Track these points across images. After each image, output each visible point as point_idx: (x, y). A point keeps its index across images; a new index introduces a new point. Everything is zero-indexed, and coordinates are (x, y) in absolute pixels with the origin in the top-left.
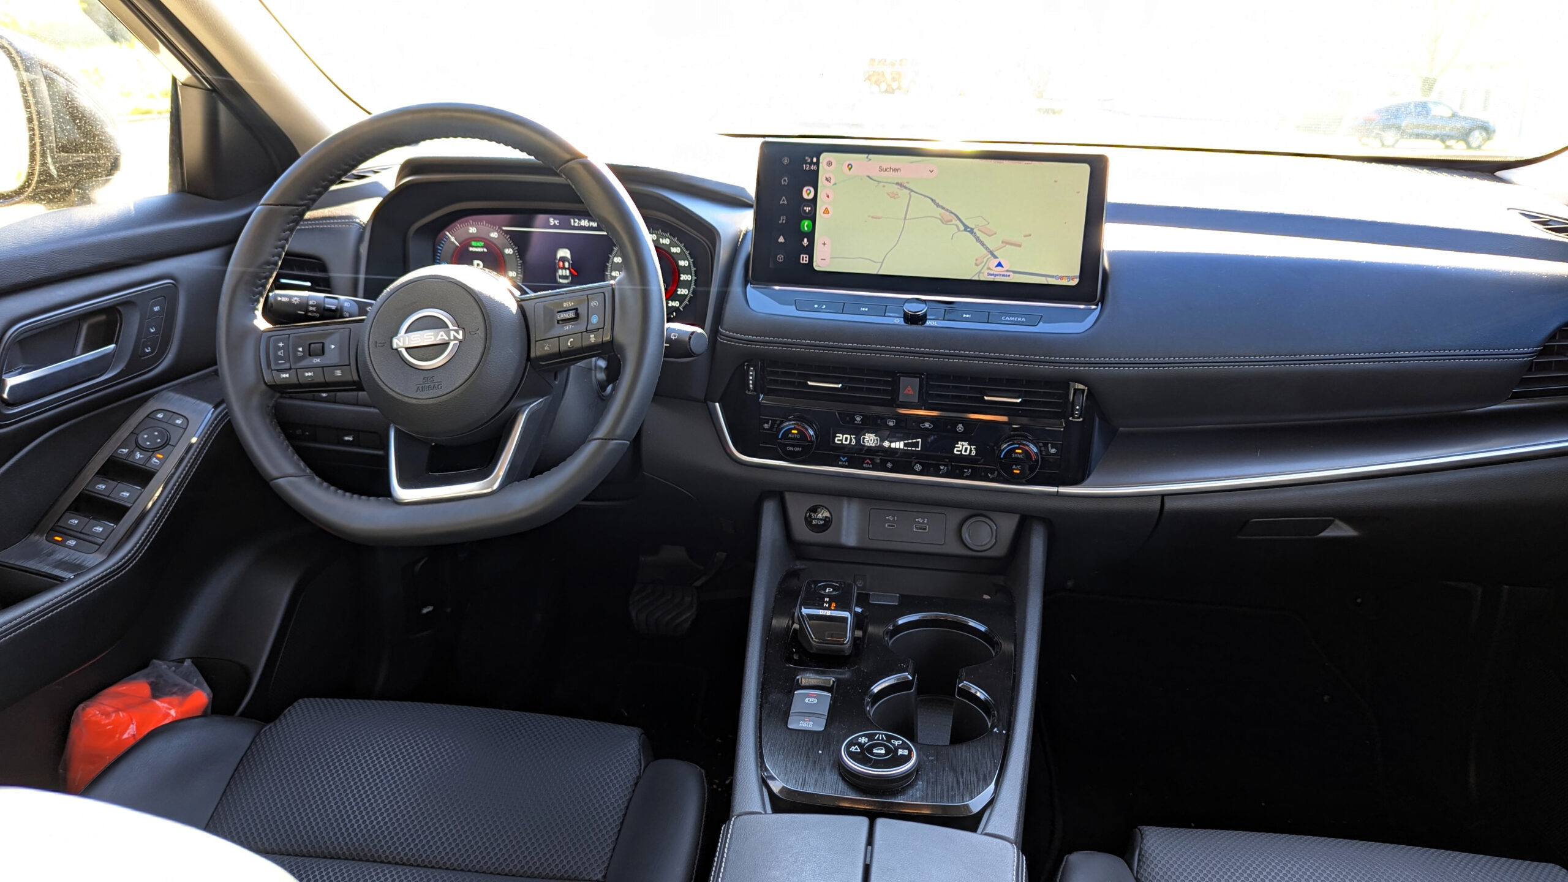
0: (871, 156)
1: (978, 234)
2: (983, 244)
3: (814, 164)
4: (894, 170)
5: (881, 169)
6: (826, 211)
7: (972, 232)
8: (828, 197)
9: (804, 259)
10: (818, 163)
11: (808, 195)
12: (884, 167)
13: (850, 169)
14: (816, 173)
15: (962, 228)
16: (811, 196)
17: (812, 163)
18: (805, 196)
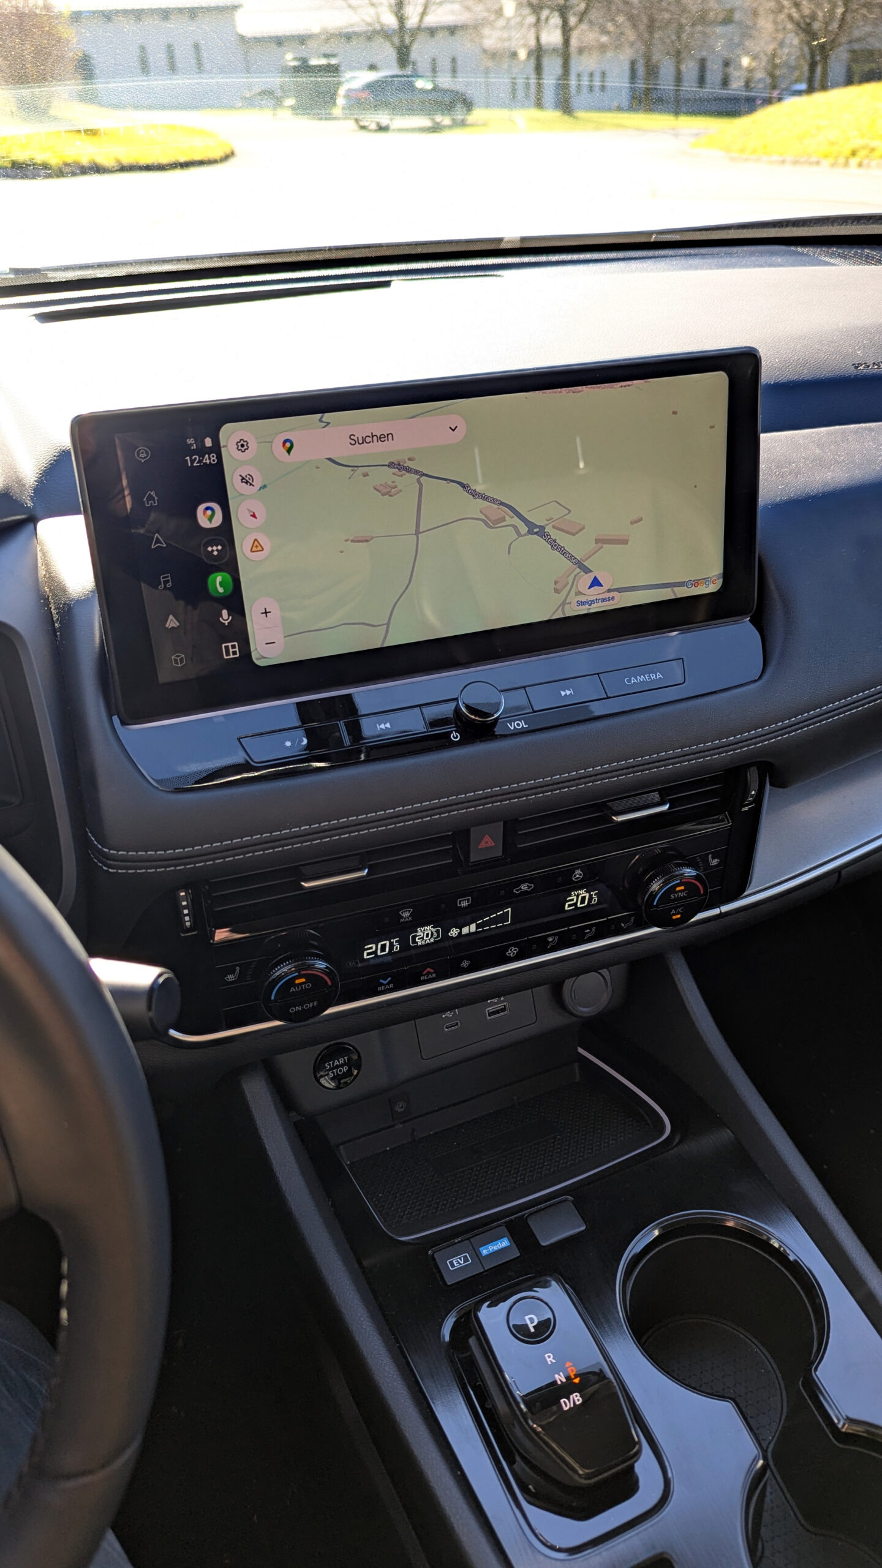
0: (328, 417)
1: (554, 534)
2: (564, 552)
3: (210, 451)
4: (381, 438)
5: (354, 441)
6: (257, 546)
7: (542, 533)
8: (254, 516)
9: (231, 650)
10: (217, 449)
11: (210, 519)
12: (359, 435)
13: (289, 451)
14: (218, 469)
15: (524, 529)
16: (218, 520)
17: (202, 451)
18: (203, 521)
